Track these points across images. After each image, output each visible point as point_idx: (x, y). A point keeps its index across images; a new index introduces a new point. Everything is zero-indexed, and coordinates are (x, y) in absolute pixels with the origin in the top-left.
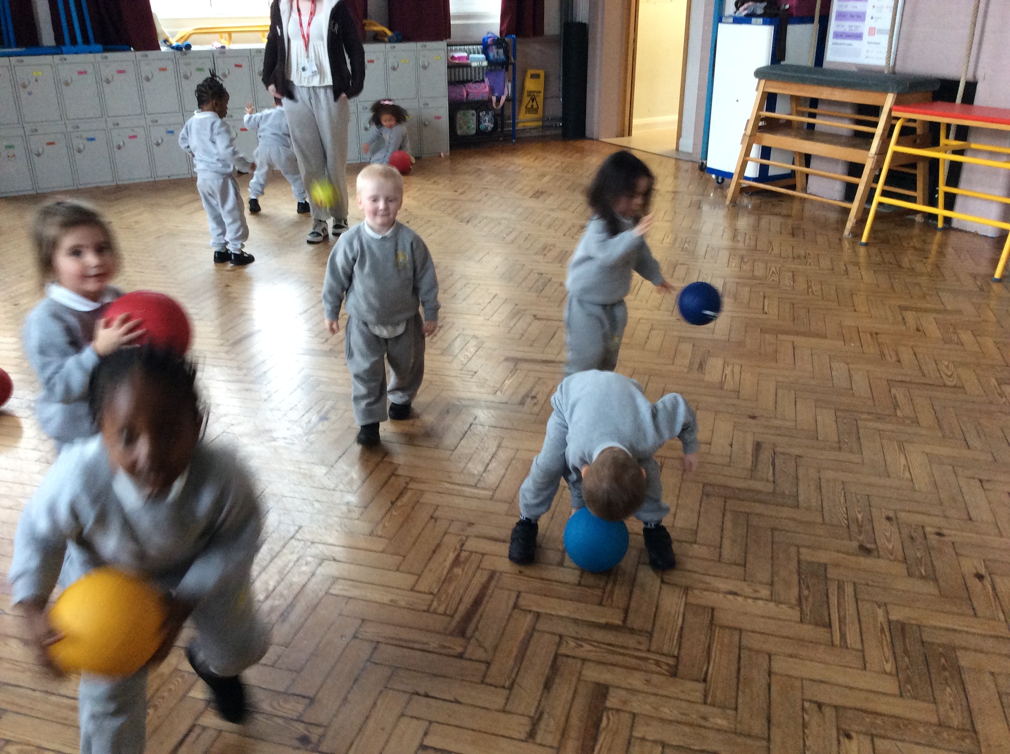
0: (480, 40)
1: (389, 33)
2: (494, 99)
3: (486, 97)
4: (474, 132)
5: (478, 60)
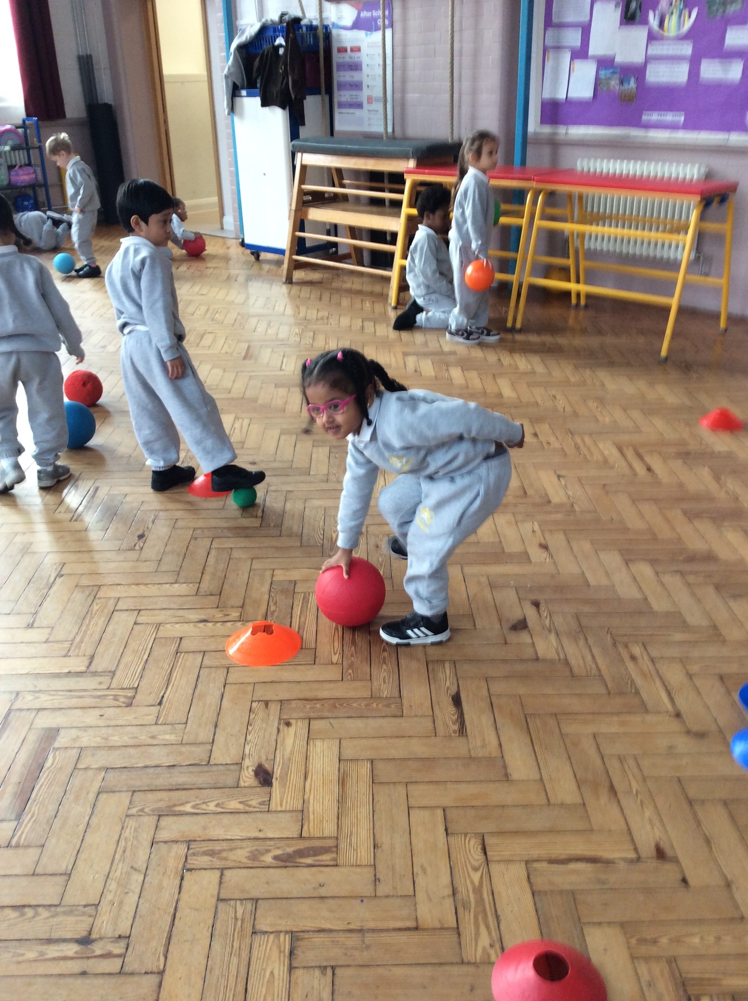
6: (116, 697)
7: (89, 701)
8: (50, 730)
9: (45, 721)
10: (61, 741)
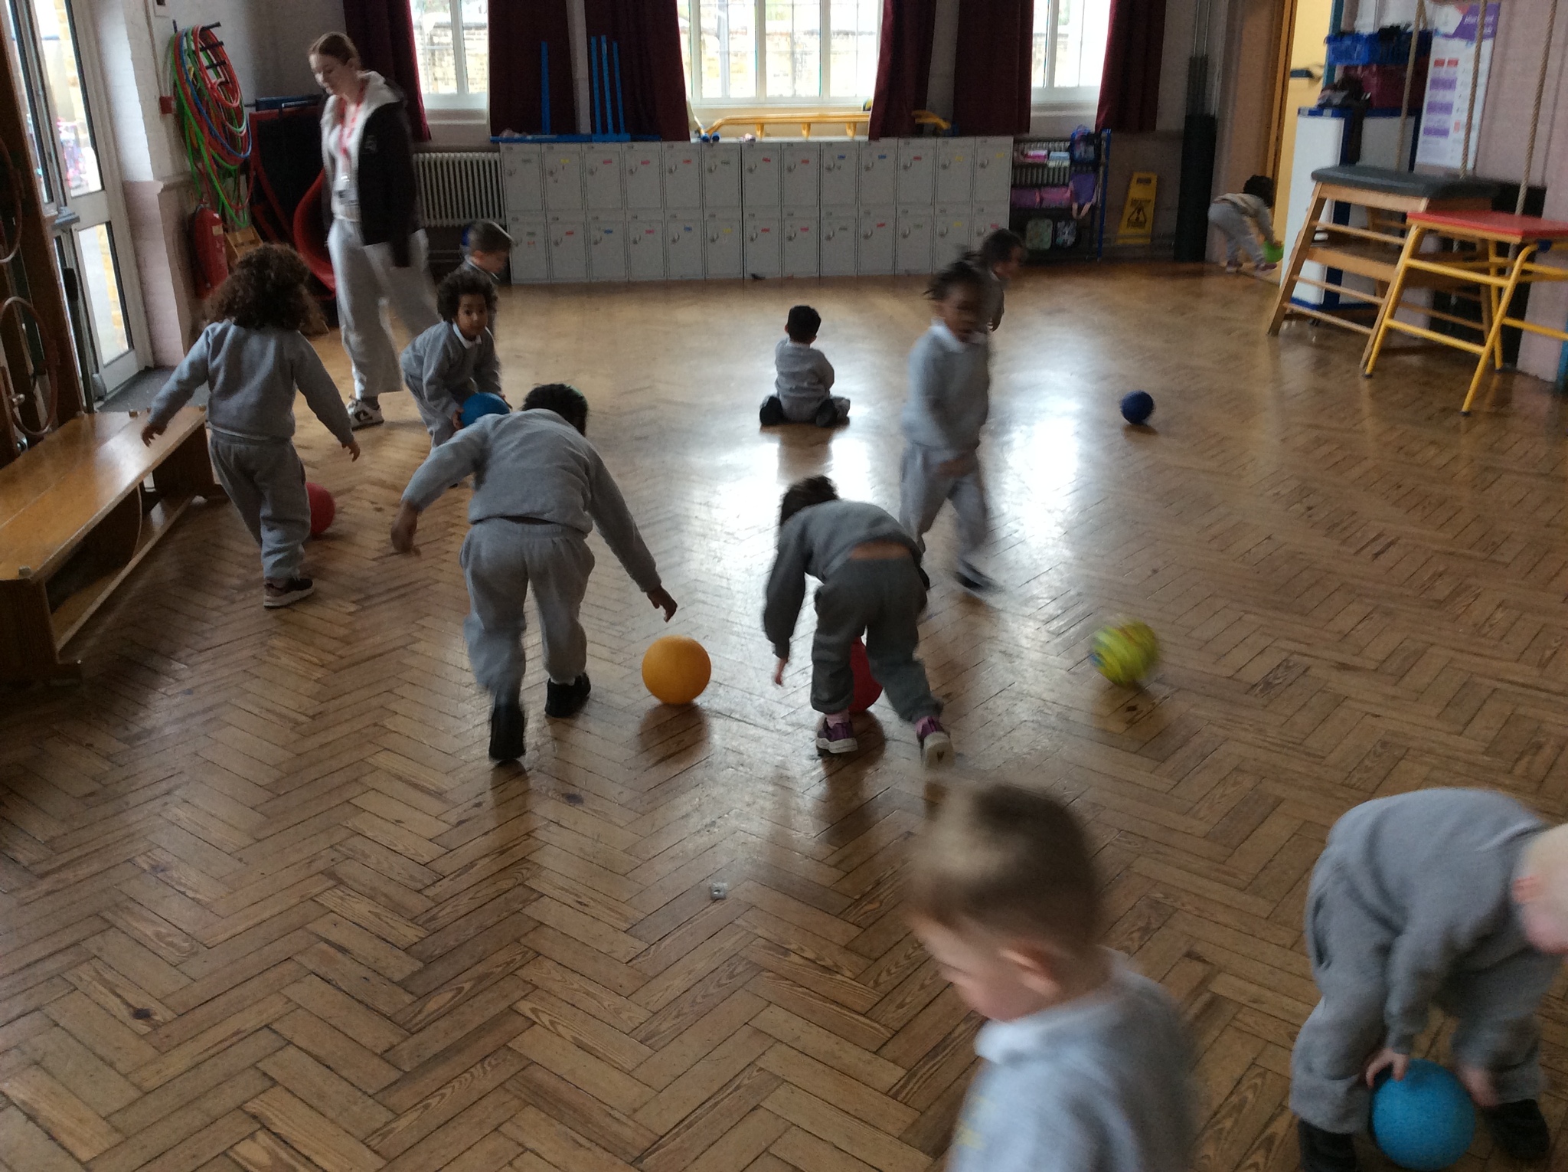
0: (1069, 135)
1: (944, 125)
2: (1075, 206)
3: (1064, 204)
4: (1047, 245)
5: (1060, 159)
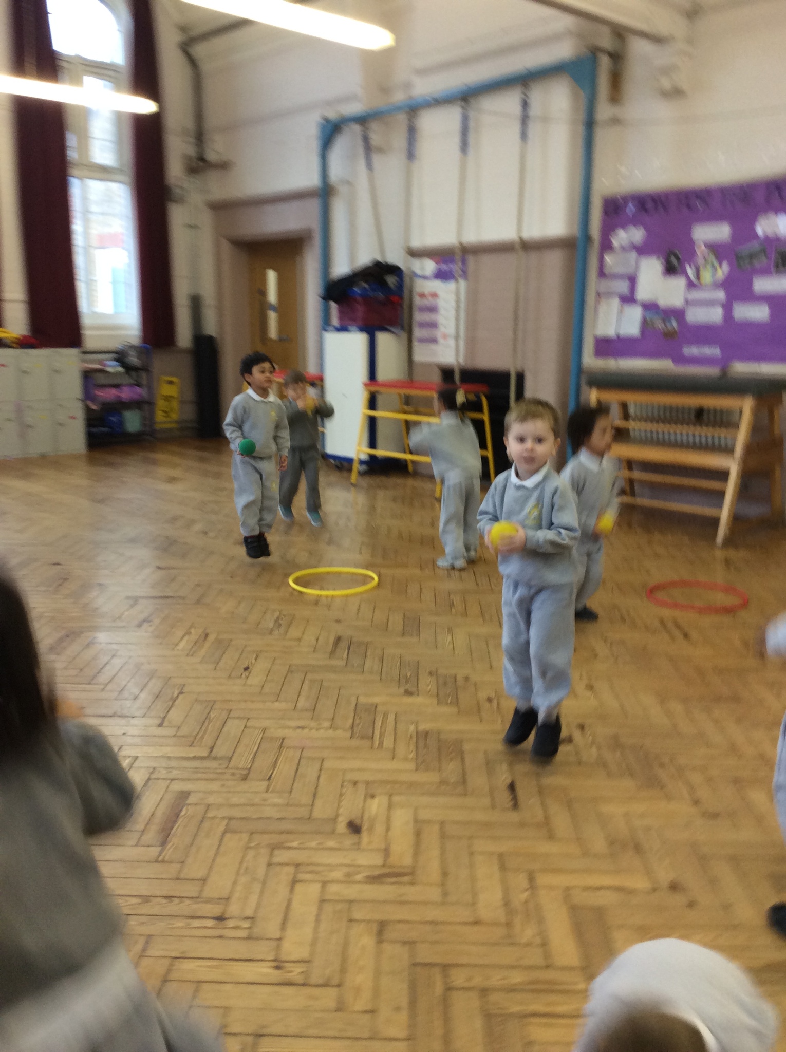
0: (113, 349)
6: (233, 774)
7: (212, 776)
8: (182, 792)
9: (177, 787)
10: (192, 799)
